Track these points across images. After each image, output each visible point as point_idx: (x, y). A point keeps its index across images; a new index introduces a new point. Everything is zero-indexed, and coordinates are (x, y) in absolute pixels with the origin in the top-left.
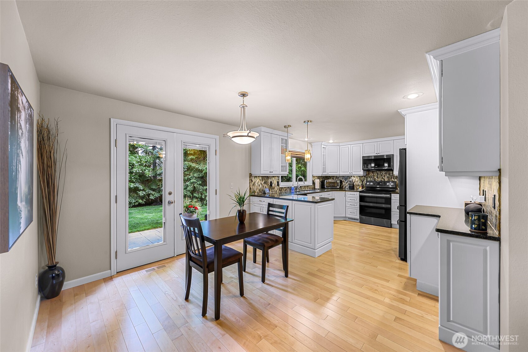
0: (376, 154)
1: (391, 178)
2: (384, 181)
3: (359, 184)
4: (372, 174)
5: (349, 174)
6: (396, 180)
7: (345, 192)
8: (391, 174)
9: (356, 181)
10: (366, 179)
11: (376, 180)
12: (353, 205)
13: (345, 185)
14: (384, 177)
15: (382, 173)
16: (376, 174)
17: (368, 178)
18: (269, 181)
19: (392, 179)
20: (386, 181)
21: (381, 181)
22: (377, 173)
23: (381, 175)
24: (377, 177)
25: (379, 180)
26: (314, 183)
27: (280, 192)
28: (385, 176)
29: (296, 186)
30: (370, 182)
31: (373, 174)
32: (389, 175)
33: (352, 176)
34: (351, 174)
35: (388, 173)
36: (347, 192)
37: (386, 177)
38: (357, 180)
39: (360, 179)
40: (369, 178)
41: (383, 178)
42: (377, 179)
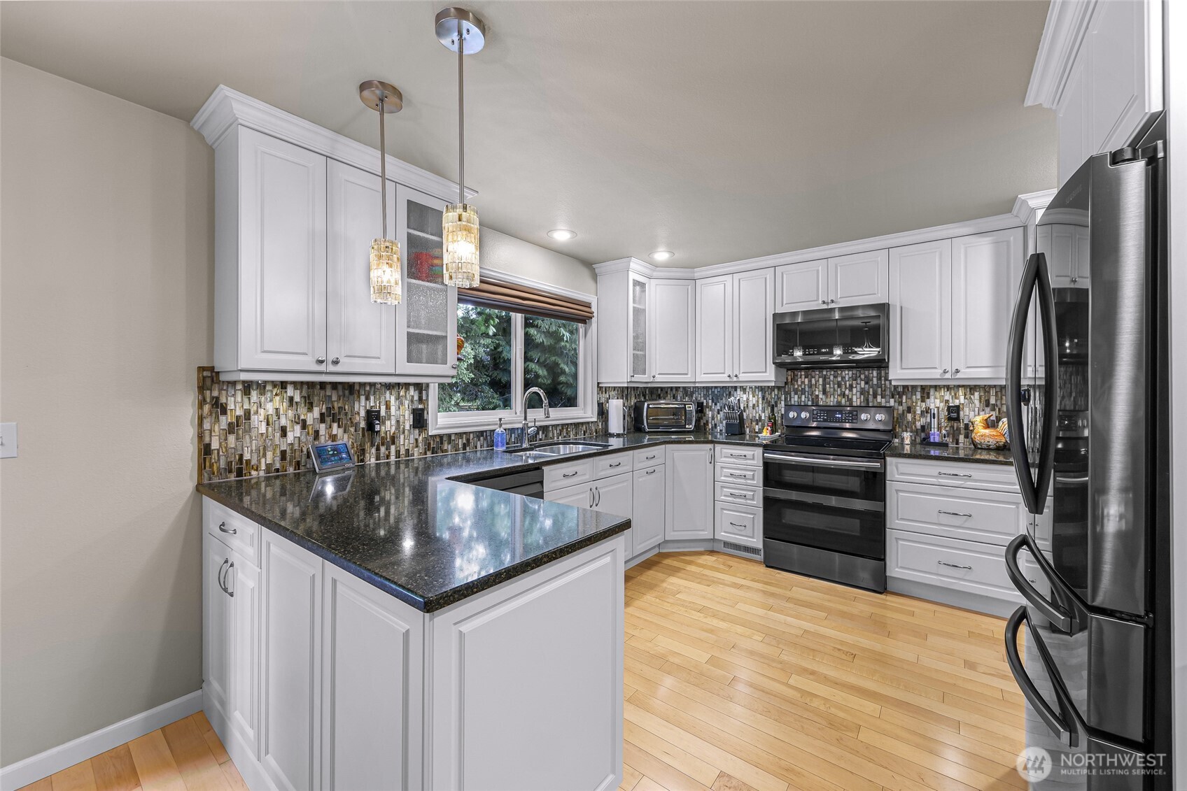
0: (824, 302)
1: (875, 396)
2: (848, 404)
3: (760, 417)
4: (806, 381)
5: (728, 379)
6: (892, 401)
7: (711, 446)
8: (875, 380)
9: (751, 405)
10: (786, 399)
11: (821, 403)
12: (740, 496)
13: (713, 418)
14: (847, 392)
15: (843, 378)
16: (821, 380)
17: (793, 393)
18: (361, 407)
19: (879, 398)
20: (855, 404)
21: (839, 405)
22: (825, 378)
23: (839, 385)
24: (824, 392)
25: (832, 401)
26: (603, 413)
27: (429, 454)
28: (851, 387)
29: (520, 426)
30: (801, 407)
31: (810, 381)
32: (866, 383)
33: (735, 388)
34: (735, 379)
35: (863, 377)
36: (718, 447)
37: (854, 390)
38: (753, 400)
39: (763, 399)
40: (796, 394)
41: (843, 395)
42: (824, 397)
